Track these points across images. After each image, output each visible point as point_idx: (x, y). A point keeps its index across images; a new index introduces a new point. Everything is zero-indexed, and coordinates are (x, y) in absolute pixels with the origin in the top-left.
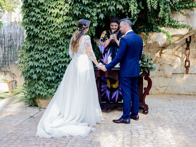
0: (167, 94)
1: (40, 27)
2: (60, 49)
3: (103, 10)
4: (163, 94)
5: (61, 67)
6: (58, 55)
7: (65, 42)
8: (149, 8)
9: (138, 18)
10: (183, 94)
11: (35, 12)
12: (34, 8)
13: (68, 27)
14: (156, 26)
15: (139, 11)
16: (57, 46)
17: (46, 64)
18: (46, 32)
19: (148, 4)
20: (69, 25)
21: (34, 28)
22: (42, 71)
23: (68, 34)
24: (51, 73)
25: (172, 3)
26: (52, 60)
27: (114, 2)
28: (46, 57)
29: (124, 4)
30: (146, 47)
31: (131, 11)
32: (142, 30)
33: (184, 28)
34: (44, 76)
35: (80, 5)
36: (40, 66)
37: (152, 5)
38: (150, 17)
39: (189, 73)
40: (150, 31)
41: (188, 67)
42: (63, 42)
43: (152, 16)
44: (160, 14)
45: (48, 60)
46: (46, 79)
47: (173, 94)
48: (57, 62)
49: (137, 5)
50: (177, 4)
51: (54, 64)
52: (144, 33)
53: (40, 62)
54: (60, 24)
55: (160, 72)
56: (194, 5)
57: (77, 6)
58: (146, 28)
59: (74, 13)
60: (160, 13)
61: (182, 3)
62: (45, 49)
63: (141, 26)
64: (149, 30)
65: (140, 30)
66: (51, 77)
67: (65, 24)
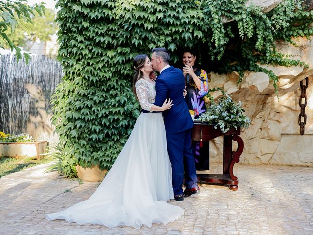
0: (273, 165)
1: (84, 62)
2: (112, 94)
3: (174, 38)
4: (267, 164)
5: (112, 120)
6: (108, 103)
7: (119, 84)
8: (240, 36)
9: (225, 50)
10: (297, 166)
11: (77, 40)
12: (75, 35)
13: (123, 63)
14: (255, 62)
15: (227, 39)
16: (108, 90)
17: (90, 115)
18: (92, 70)
19: (240, 30)
20: (125, 60)
21: (75, 63)
22: (85, 126)
23: (124, 73)
24: (98, 128)
25: (275, 29)
26: (100, 109)
27: (190, 27)
28: (91, 105)
29: (204, 30)
30: (240, 93)
31: (214, 40)
32: (234, 68)
33: (296, 65)
34: (87, 133)
35: (141, 31)
36: (82, 118)
37: (245, 32)
38: (246, 48)
39: (305, 133)
40: (246, 70)
41: (303, 123)
42: (116, 85)
43: (248, 47)
44: (257, 45)
45: (94, 110)
46: (91, 137)
47: (282, 165)
48: (107, 113)
49: (223, 31)
50: (285, 30)
51: (102, 115)
52: (236, 73)
53: (81, 113)
54: (112, 58)
55: (263, 131)
56: (311, 32)
57: (137, 32)
58: (240, 65)
59: (133, 42)
60: (258, 43)
61: (293, 28)
62: (89, 93)
63: (232, 62)
64: (243, 69)
65: (231, 69)
66: (98, 135)
67: (120, 59)
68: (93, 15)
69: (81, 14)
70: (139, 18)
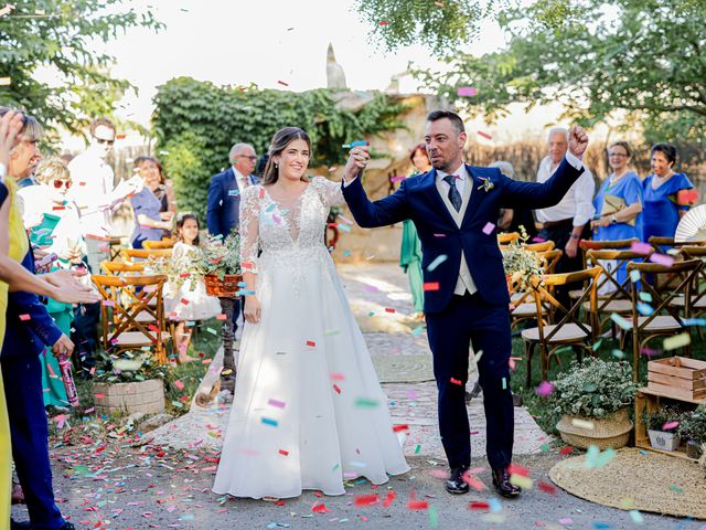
8: (332, 135)
9: (318, 147)
19: (331, 130)
33: (384, 158)
37: (335, 131)
49: (316, 130)
52: (325, 166)
56: (396, 125)
58: (329, 159)
62: (189, 191)
67: (218, 157)
68: (193, 116)
69: (182, 117)
70: (240, 120)
